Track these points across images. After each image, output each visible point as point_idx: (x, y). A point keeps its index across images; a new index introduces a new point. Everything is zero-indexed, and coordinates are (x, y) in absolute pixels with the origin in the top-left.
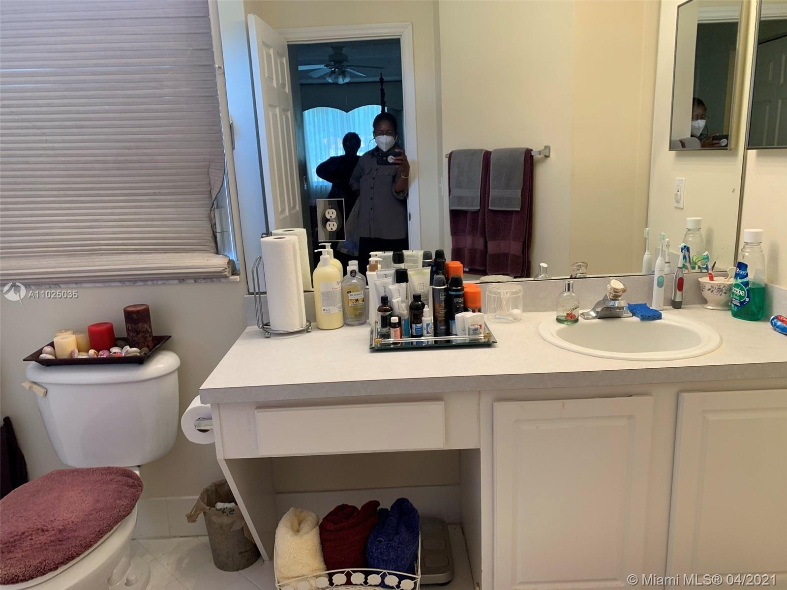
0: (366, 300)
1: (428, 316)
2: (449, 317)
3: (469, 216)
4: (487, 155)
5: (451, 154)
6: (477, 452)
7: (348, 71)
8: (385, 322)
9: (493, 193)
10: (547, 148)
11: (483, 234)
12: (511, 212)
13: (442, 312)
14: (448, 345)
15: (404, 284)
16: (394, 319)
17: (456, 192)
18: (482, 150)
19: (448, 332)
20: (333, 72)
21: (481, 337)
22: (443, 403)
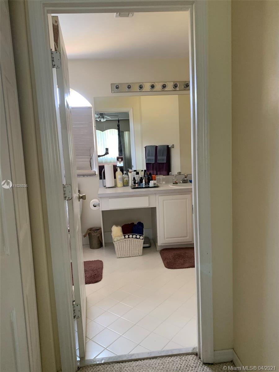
0: (128, 180)
1: (144, 182)
2: (149, 182)
3: (151, 165)
4: (156, 147)
5: (146, 147)
6: (156, 208)
7: (105, 117)
8: (135, 183)
9: (158, 158)
10: (173, 145)
11: (156, 170)
12: (164, 163)
13: (147, 181)
14: (149, 187)
15: (138, 175)
16: (136, 182)
17: (147, 158)
18: (155, 146)
19: (149, 185)
20: (99, 117)
21: (156, 186)
22: (148, 197)
